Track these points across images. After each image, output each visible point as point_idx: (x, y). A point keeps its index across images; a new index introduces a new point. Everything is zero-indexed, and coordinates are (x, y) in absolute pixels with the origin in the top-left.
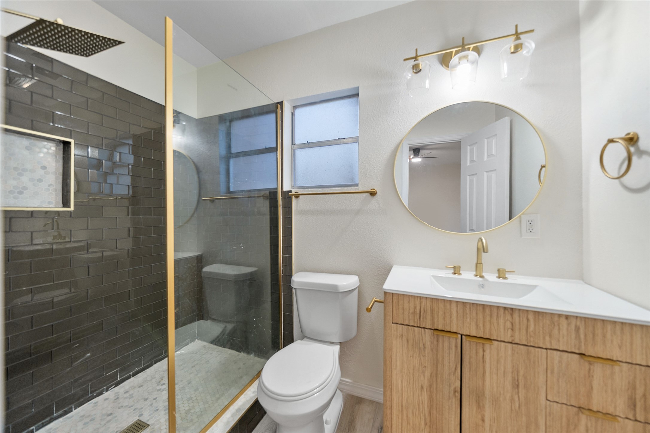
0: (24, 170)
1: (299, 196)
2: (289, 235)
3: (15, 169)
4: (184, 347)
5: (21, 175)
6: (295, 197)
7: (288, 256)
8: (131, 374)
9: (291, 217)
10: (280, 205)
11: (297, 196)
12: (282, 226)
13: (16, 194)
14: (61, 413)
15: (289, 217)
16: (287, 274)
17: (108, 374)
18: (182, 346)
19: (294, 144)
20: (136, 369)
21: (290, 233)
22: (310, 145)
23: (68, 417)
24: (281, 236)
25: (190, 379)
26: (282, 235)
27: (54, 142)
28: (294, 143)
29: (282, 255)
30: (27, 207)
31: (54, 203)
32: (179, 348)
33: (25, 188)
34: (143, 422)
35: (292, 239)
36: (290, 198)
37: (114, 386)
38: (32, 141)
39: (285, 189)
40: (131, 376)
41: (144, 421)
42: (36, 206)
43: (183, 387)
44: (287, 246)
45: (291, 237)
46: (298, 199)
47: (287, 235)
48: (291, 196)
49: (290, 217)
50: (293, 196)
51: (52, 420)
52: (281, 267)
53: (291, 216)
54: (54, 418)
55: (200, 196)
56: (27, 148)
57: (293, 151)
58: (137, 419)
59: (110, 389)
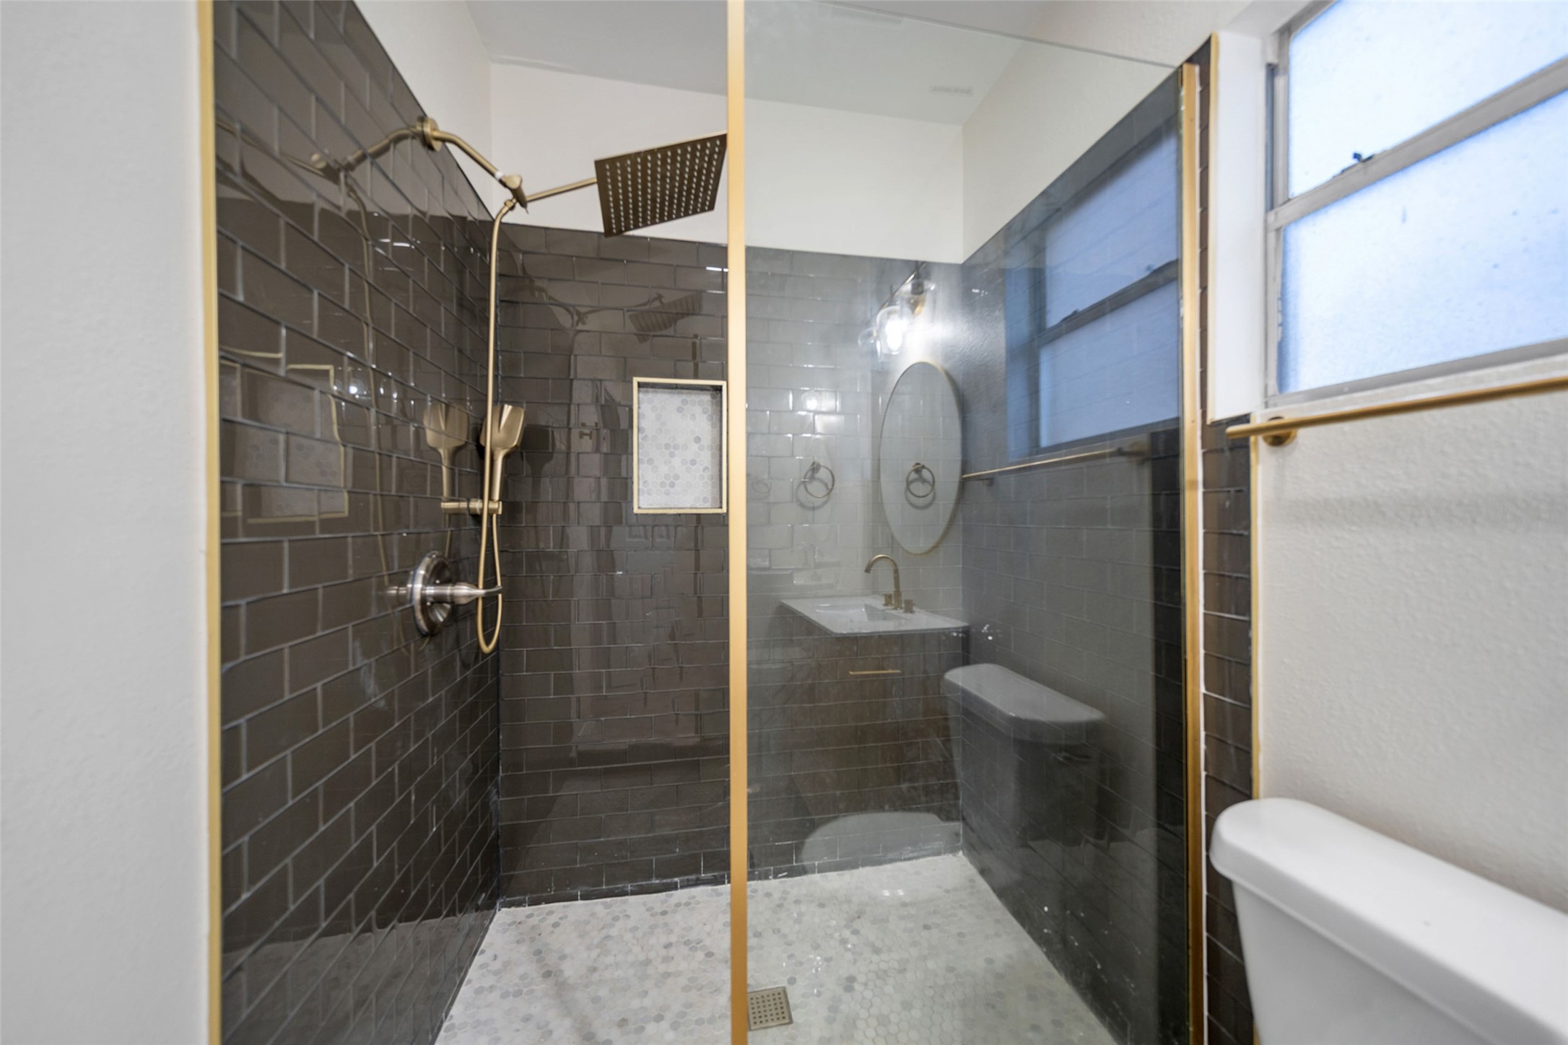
0: (676, 447)
1: (1293, 431)
2: (1237, 613)
3: (667, 446)
4: (928, 855)
5: (672, 455)
6: (1265, 439)
7: (1231, 704)
8: (816, 865)
9: (1245, 533)
10: (1194, 484)
11: (1279, 436)
12: (1205, 568)
13: (668, 488)
14: (709, 878)
15: (1235, 532)
16: (1226, 781)
17: (777, 844)
18: (924, 853)
19: (1285, 203)
20: (826, 858)
21: (1244, 605)
22: (1373, 168)
23: (717, 890)
24: (1201, 610)
25: (908, 960)
26: (1206, 607)
27: (707, 392)
28: (1280, 198)
29: (1203, 690)
30: (671, 508)
31: (710, 500)
32: (916, 854)
33: (677, 477)
34: (787, 1002)
35: (1253, 634)
36: (1241, 447)
37: (785, 874)
38: (684, 397)
39: (1218, 412)
40: (816, 870)
41: (790, 1001)
42: (689, 506)
43: (885, 972)
44: (1229, 661)
45: (1248, 624)
46: (1286, 449)
47: (1229, 612)
48: (1247, 440)
49: (1241, 535)
50: (1260, 438)
51: (699, 882)
52: (1197, 739)
53: (1248, 527)
54: (702, 880)
55: (965, 467)
56: (680, 410)
57: (1272, 236)
58: (783, 985)
59: (780, 875)
